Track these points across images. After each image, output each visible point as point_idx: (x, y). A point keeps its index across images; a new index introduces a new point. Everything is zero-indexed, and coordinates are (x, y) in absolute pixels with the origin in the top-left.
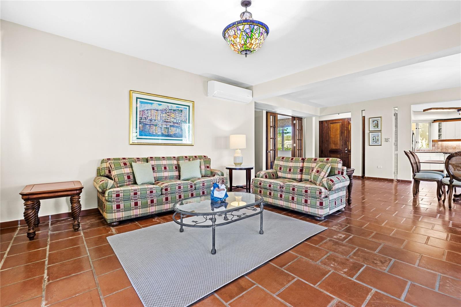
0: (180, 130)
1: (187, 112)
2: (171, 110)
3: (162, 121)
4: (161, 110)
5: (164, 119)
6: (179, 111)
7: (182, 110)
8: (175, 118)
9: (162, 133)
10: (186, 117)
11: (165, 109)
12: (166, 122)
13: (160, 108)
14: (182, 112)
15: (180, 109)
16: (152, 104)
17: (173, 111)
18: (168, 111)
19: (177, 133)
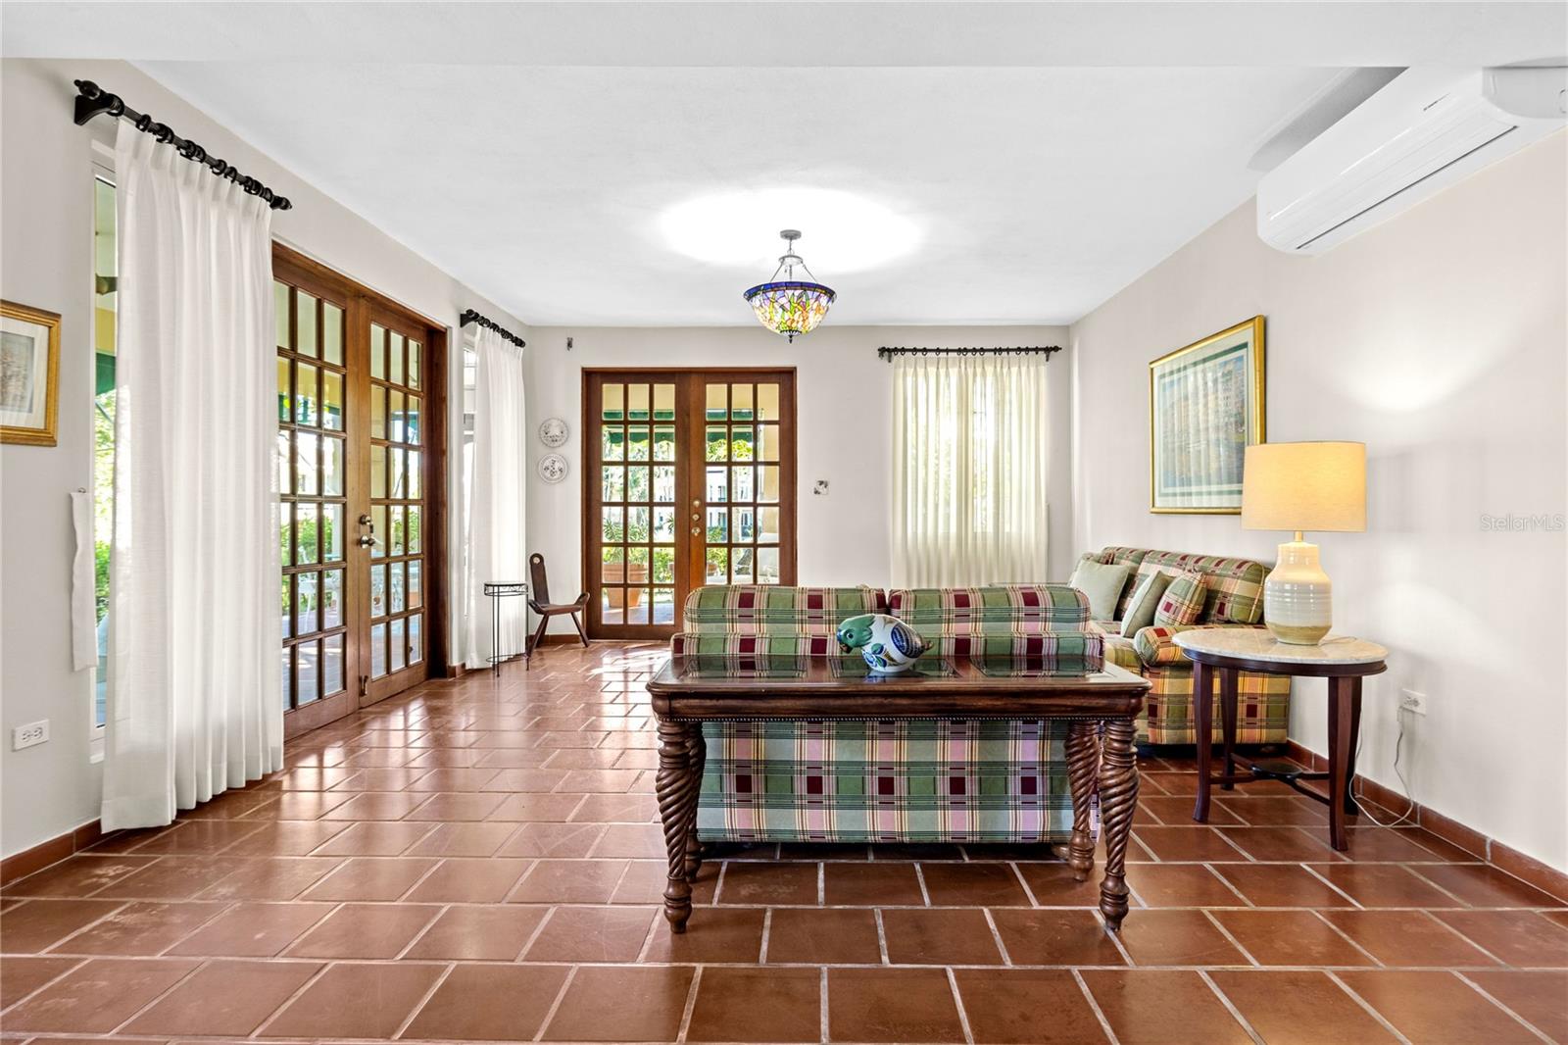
1: (1243, 373)
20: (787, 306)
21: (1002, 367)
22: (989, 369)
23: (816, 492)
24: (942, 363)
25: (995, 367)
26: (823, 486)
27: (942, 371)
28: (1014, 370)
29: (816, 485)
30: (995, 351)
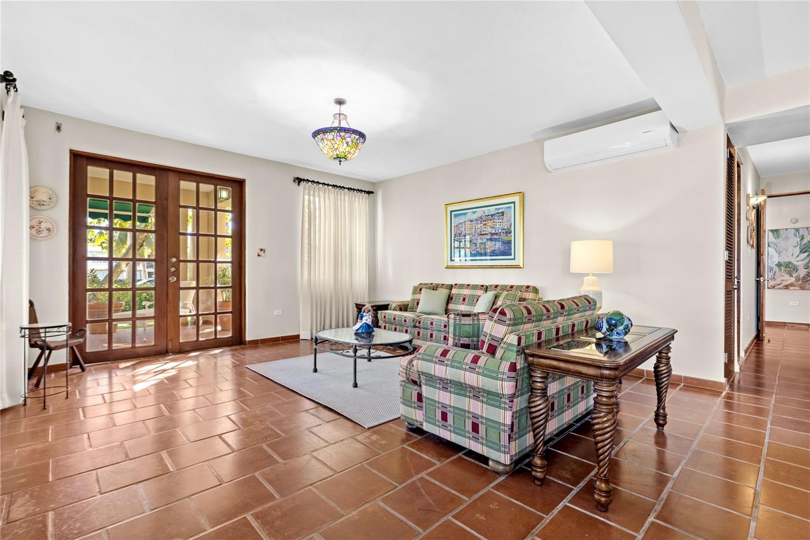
0: (500, 244)
1: (511, 213)
2: (488, 215)
3: (476, 235)
4: (475, 220)
5: (478, 231)
6: (498, 215)
7: (503, 213)
8: (493, 226)
9: (477, 251)
10: (509, 221)
11: (481, 216)
12: (482, 234)
13: (475, 216)
14: (503, 215)
15: (500, 211)
16: (465, 214)
17: (490, 217)
18: (484, 219)
19: (496, 248)
20: (350, 143)
21: (352, 198)
22: (347, 198)
23: (259, 255)
24: (327, 191)
25: (349, 197)
26: (263, 252)
27: (327, 195)
28: (357, 199)
29: (258, 251)
30: (349, 189)
